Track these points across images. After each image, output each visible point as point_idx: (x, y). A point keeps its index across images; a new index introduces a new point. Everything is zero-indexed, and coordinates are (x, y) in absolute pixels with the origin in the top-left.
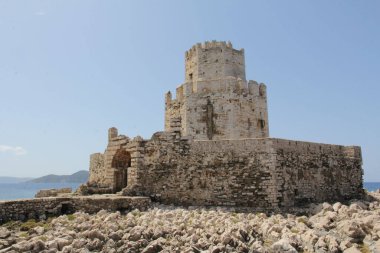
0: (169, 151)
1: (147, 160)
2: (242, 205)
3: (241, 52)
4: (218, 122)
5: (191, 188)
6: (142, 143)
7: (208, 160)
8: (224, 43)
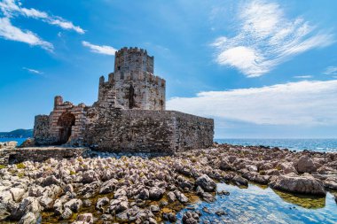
0: (106, 115)
1: (89, 121)
2: (154, 151)
3: (152, 58)
4: (137, 99)
5: (121, 140)
6: (86, 108)
7: (134, 122)
8: (142, 50)
